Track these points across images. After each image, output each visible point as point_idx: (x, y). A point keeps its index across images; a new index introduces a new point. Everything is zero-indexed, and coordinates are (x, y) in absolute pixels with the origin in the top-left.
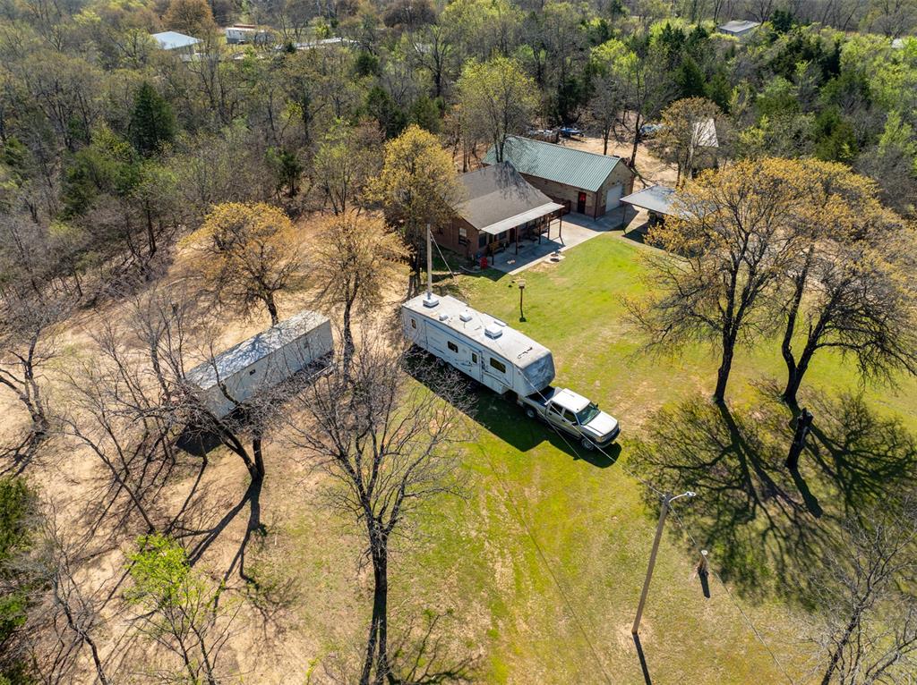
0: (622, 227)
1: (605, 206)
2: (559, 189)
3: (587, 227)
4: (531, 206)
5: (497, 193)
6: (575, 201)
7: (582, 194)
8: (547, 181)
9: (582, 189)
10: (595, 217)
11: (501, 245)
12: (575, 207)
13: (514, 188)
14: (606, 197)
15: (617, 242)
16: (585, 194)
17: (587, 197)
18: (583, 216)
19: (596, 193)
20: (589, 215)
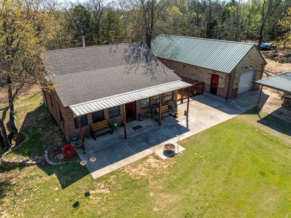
0: (256, 110)
1: (237, 89)
2: (194, 71)
3: (218, 108)
4: (155, 82)
5: (122, 68)
6: (208, 82)
7: (215, 76)
8: (185, 65)
9: (215, 71)
10: (227, 99)
11: (110, 125)
12: (208, 88)
13: (144, 64)
14: (238, 80)
15: (253, 129)
16: (218, 76)
17: (220, 79)
18: (215, 96)
19: (229, 75)
20: (222, 96)
